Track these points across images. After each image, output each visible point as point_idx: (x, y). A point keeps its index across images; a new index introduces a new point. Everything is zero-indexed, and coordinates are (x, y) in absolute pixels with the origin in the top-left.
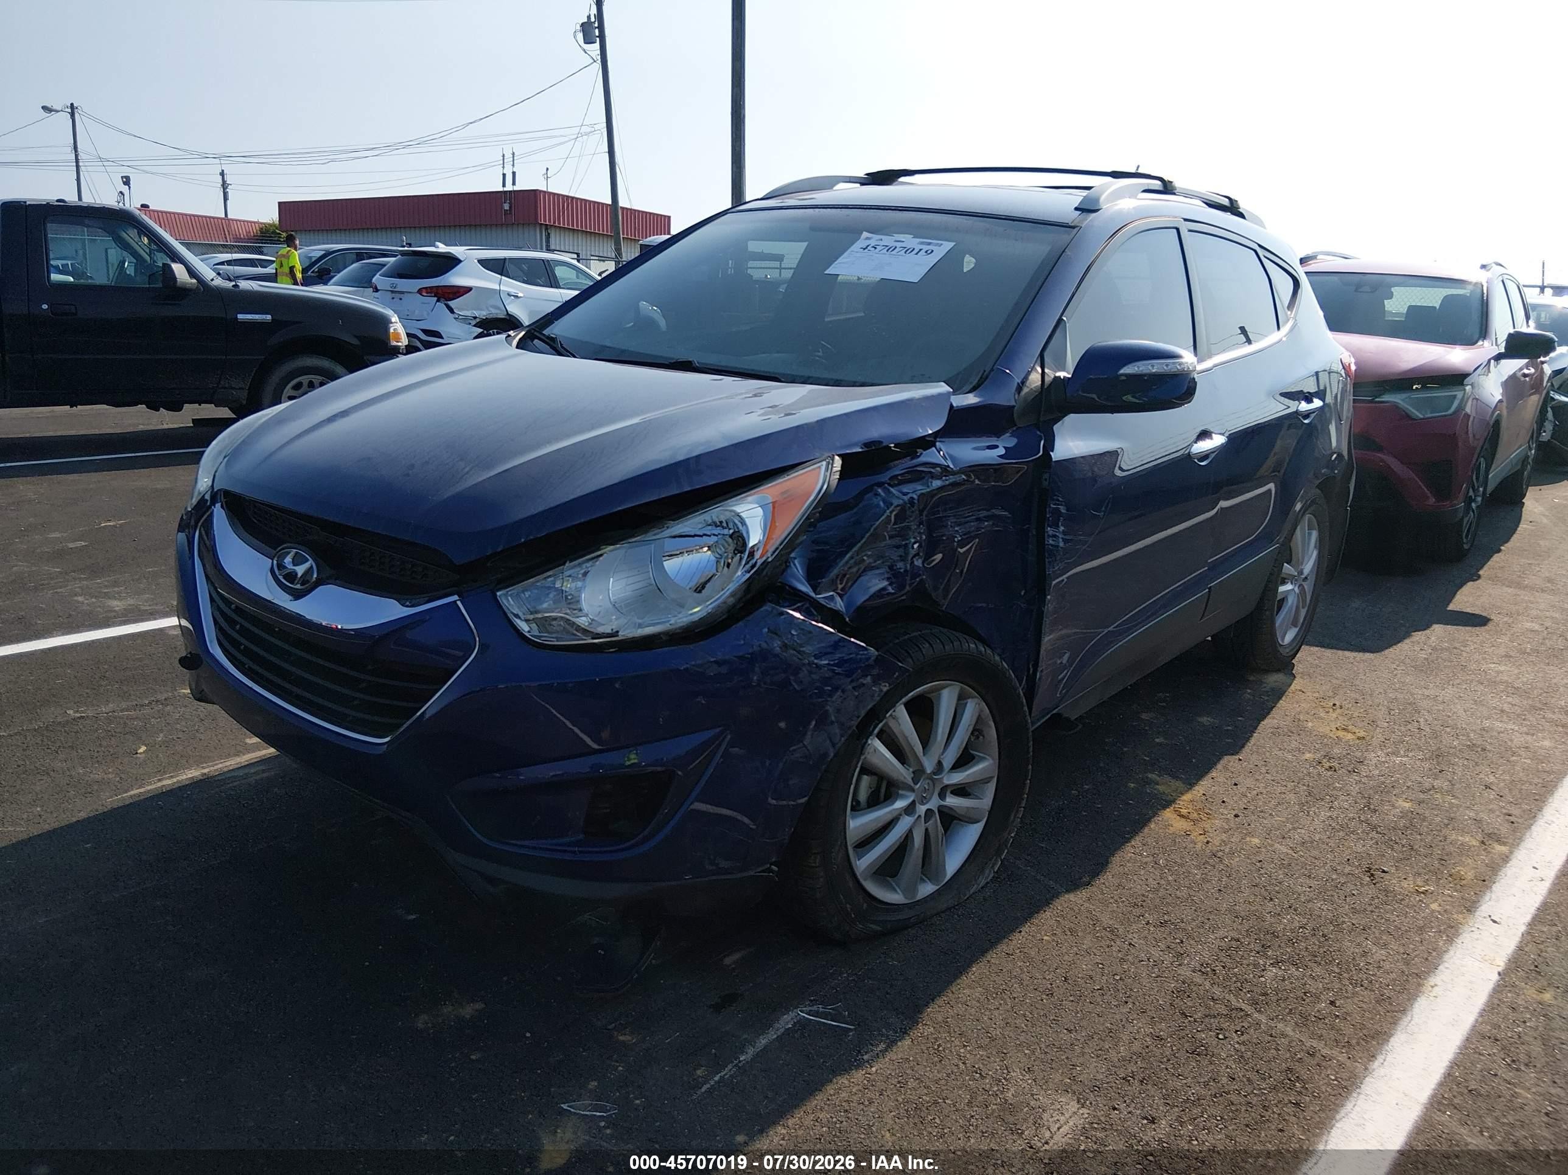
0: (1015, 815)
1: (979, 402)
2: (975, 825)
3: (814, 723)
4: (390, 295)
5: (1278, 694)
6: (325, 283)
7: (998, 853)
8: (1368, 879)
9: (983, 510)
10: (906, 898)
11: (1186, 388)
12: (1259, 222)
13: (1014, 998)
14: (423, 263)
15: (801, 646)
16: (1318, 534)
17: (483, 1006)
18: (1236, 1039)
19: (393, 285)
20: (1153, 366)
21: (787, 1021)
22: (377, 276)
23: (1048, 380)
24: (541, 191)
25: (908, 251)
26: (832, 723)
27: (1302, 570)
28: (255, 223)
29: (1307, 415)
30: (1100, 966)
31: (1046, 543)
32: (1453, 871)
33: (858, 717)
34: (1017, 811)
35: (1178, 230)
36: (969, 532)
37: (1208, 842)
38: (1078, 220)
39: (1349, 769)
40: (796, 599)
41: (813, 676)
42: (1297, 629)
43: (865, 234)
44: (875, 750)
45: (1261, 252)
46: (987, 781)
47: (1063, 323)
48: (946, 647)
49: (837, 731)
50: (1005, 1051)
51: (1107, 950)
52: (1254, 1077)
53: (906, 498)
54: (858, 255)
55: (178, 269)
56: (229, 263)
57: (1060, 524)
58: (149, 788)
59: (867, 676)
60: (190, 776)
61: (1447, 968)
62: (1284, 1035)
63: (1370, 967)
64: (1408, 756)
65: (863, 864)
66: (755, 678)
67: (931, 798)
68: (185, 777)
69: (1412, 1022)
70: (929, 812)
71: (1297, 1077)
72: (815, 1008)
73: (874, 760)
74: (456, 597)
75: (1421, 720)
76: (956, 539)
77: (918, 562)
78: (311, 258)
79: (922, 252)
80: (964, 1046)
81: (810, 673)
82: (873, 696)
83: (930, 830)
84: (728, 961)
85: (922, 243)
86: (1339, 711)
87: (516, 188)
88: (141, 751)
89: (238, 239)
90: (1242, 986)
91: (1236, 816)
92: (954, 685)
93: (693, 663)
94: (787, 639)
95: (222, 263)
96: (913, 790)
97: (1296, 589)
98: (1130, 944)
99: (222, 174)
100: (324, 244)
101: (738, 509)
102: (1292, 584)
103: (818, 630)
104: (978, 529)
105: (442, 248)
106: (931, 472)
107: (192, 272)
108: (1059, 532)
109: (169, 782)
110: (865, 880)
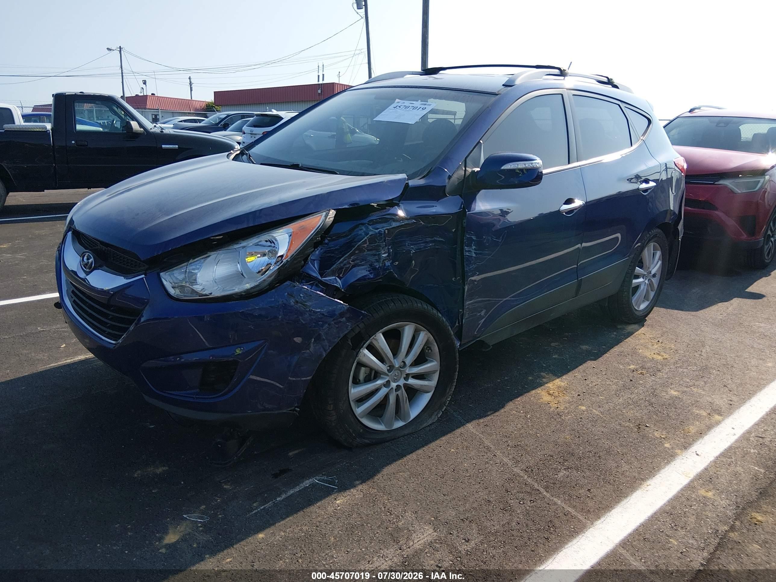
0: (450, 390)
1: (425, 184)
2: (428, 394)
3: (313, 339)
4: (250, 135)
5: (630, 334)
6: (225, 130)
7: (440, 408)
8: (636, 430)
9: (429, 237)
10: (386, 428)
11: (536, 176)
12: (628, 90)
13: (424, 478)
14: (268, 120)
15: (305, 302)
16: (661, 253)
17: (167, 468)
18: (529, 504)
19: (251, 131)
20: (518, 165)
21: (307, 483)
22: (245, 126)
23: (468, 173)
24: (336, 83)
25: (414, 108)
26: (324, 340)
27: (651, 272)
28: (203, 102)
29: (646, 190)
30: (474, 465)
31: (465, 254)
32: (686, 428)
33: (339, 337)
34: (450, 388)
35: (562, 95)
36: (421, 249)
37: (557, 408)
38: (502, 90)
39: (651, 374)
40: (309, 279)
41: (312, 317)
42: (649, 302)
43: (397, 100)
44: (365, 355)
45: (623, 105)
46: (434, 372)
47: (480, 143)
48: (403, 305)
49: (327, 344)
50: (408, 503)
51: (482, 457)
52: (530, 523)
53: (377, 231)
54: (391, 111)
55: (134, 124)
56: (185, 121)
57: (473, 245)
58: (59, 363)
59: (343, 318)
60: (80, 358)
61: (660, 477)
62: (555, 504)
63: (618, 474)
64: (687, 369)
65: (359, 410)
66: (280, 317)
67: (399, 380)
68: (77, 359)
69: (629, 503)
70: (398, 387)
71: (553, 525)
72: (323, 478)
73: (364, 360)
74: (143, 276)
75: (704, 351)
76: (412, 252)
77: (388, 263)
78: (220, 118)
79: (421, 108)
80: (389, 499)
81: (310, 315)
82: (347, 327)
83: (399, 395)
84: (290, 454)
85: (422, 104)
86: (660, 344)
87: (324, 82)
88: (63, 346)
89: (196, 110)
90: (544, 479)
91: (579, 395)
92: (409, 324)
93: (247, 309)
94: (298, 298)
95: (181, 121)
96: (388, 375)
97: (647, 281)
98: (495, 455)
99: (190, 78)
100: (227, 111)
101: (274, 235)
102: (643, 278)
103: (315, 294)
104: (425, 247)
105: (274, 112)
106: (393, 218)
107: (141, 125)
108: (472, 249)
109: (69, 361)
110: (362, 418)
